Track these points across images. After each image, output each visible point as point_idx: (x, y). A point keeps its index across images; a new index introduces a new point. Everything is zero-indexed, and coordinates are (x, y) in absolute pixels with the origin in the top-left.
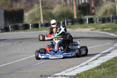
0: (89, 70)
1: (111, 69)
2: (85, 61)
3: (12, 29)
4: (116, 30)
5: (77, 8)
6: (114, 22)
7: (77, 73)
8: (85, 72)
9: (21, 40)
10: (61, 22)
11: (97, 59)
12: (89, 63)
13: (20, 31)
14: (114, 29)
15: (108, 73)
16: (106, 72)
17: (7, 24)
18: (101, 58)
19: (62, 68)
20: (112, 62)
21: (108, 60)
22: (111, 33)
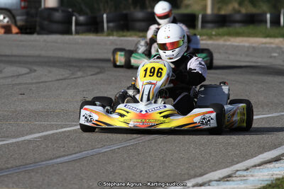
3: (111, 25)
10: (268, 16)
13: (129, 33)
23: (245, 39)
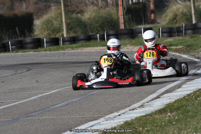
0: (145, 116)
1: (182, 114)
2: (138, 101)
3: (13, 47)
4: (191, 49)
5: (124, 12)
6: (187, 36)
7: (125, 120)
8: (139, 119)
9: (29, 66)
10: (98, 35)
11: (158, 97)
12: (145, 104)
13: (27, 50)
14: (188, 46)
15: (177, 121)
16: (174, 118)
17: (6, 39)
18: (165, 95)
19: (100, 112)
20: (184, 103)
21: (178, 98)
22: (183, 54)
23: (92, 48)
